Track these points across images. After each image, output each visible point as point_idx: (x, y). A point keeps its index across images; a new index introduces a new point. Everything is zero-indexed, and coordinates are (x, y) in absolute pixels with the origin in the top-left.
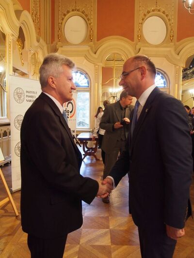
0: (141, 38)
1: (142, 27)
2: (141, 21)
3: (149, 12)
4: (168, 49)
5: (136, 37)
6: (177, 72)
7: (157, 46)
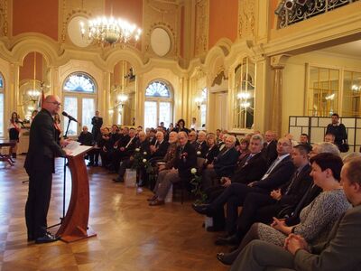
0: (66, 39)
1: (66, 27)
2: (65, 21)
3: (74, 12)
4: (95, 54)
5: (59, 37)
6: (105, 78)
7: (83, 49)
